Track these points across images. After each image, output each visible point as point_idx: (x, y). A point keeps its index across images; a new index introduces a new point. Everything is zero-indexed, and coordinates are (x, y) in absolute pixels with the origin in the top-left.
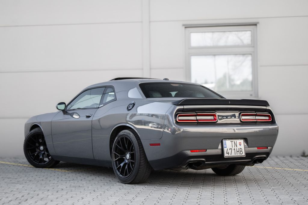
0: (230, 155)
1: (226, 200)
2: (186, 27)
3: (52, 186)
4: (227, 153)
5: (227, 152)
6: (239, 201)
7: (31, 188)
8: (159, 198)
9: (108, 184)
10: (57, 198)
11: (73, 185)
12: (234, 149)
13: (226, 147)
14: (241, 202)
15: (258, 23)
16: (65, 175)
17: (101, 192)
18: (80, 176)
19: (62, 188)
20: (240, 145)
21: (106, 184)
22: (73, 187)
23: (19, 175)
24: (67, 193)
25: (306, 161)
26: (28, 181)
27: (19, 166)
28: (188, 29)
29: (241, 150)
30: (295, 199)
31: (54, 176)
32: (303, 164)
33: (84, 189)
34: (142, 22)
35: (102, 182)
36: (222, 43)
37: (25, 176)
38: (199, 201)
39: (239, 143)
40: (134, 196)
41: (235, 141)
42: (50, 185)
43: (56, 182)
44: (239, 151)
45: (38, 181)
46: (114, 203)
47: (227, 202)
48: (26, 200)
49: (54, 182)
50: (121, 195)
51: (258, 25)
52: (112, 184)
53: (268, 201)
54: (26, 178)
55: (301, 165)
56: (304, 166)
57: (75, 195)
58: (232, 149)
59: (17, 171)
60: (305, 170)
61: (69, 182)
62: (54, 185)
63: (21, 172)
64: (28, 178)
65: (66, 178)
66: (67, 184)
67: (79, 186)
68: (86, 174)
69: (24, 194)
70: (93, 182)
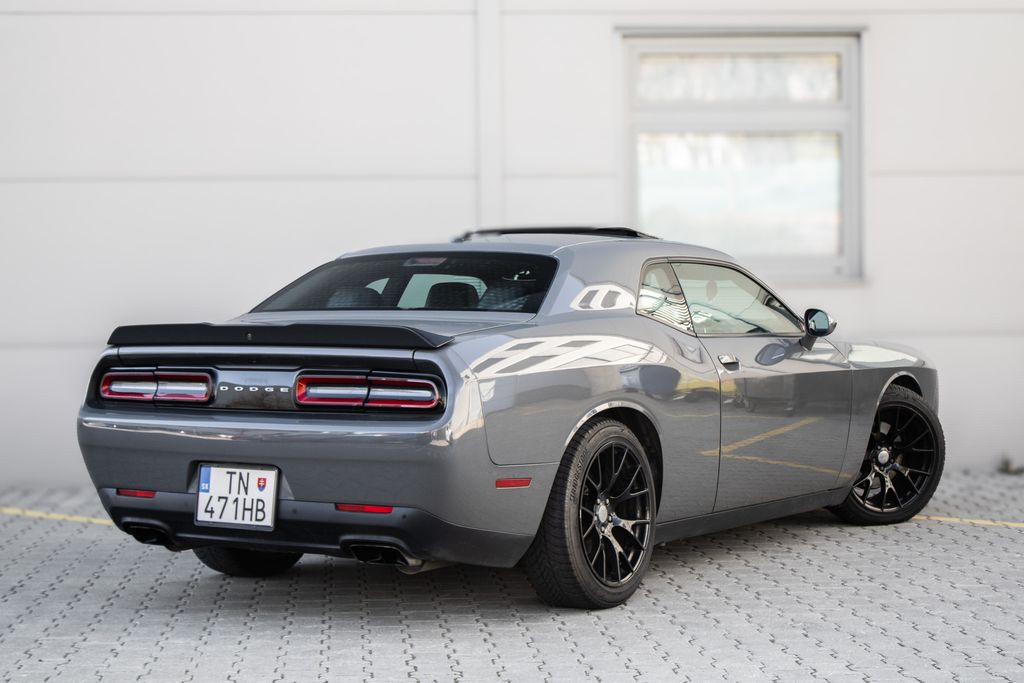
0: (216, 518)
2: (625, 37)
4: (206, 511)
5: (209, 509)
12: (236, 500)
13: (207, 491)
15: (865, 28)
20: (261, 487)
28: (630, 42)
29: (260, 507)
34: (475, 13)
39: (260, 479)
41: (244, 472)
44: (251, 510)
51: (865, 37)
58: (226, 498)
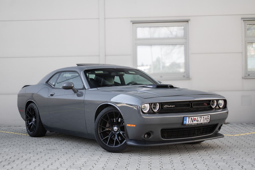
1: (171, 159)
2: (133, 23)
3: (32, 149)
6: (181, 160)
7: (16, 151)
8: (118, 159)
9: (76, 147)
10: (38, 159)
11: (48, 148)
14: (183, 161)
15: (189, 20)
16: (41, 140)
17: (72, 154)
18: (53, 141)
19: (41, 151)
21: (74, 147)
22: (49, 150)
23: (4, 140)
24: (45, 155)
25: (226, 127)
26: (12, 146)
27: (3, 133)
28: (134, 24)
30: (224, 158)
31: (32, 141)
32: (225, 130)
33: (58, 152)
34: (99, 19)
35: (71, 146)
36: (156, 36)
37: (9, 141)
38: (150, 160)
40: (98, 157)
42: (31, 148)
43: (34, 146)
45: (20, 146)
46: (84, 163)
47: (172, 161)
48: (14, 161)
49: (33, 146)
50: (88, 156)
51: (189, 22)
52: (80, 147)
53: (204, 160)
54: (10, 143)
55: (223, 131)
56: (226, 132)
57: (52, 157)
59: (2, 137)
60: (227, 135)
61: (44, 146)
62: (34, 148)
63: (5, 138)
64: (11, 143)
65: (42, 143)
66: (44, 147)
67: (54, 149)
68: (57, 139)
69: (11, 156)
70: (64, 146)
